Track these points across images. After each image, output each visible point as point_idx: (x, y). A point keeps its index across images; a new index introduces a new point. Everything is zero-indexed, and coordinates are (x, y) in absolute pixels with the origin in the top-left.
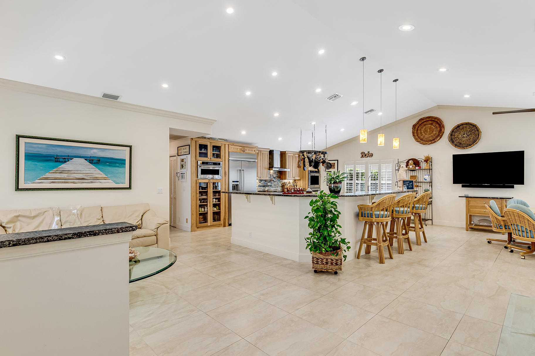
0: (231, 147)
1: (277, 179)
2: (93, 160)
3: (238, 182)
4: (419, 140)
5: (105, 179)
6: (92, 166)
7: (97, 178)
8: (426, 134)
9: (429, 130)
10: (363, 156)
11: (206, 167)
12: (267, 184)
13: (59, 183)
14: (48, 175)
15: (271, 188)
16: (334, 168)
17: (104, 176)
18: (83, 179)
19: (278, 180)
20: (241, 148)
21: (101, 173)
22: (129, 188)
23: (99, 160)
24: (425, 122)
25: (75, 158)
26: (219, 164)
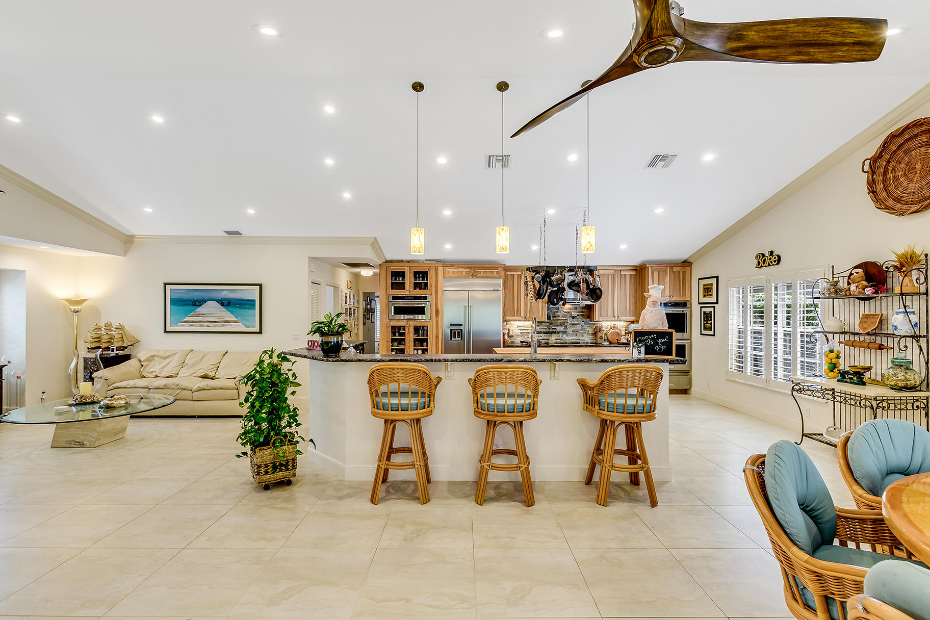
0: (448, 270)
1: (581, 320)
2: (224, 302)
3: (461, 325)
4: (890, 202)
5: (235, 322)
6: (223, 309)
7: (228, 322)
8: (911, 181)
9: (919, 166)
10: (759, 263)
11: (401, 303)
12: (556, 329)
13: (196, 326)
14: (187, 319)
15: (564, 336)
16: (711, 295)
17: (235, 319)
18: (215, 322)
19: (583, 321)
20: (468, 270)
21: (232, 316)
22: (260, 332)
23: (230, 302)
24: (907, 141)
25: (208, 302)
26: (425, 298)
